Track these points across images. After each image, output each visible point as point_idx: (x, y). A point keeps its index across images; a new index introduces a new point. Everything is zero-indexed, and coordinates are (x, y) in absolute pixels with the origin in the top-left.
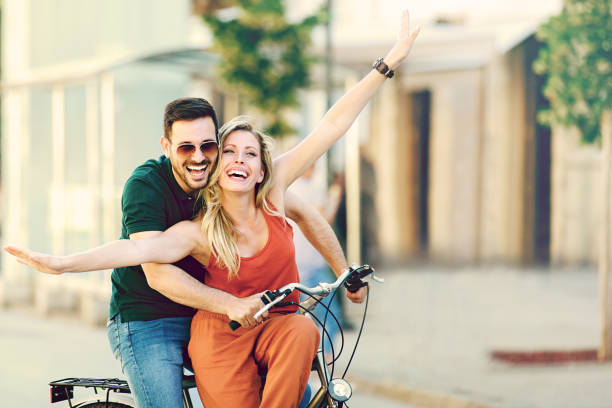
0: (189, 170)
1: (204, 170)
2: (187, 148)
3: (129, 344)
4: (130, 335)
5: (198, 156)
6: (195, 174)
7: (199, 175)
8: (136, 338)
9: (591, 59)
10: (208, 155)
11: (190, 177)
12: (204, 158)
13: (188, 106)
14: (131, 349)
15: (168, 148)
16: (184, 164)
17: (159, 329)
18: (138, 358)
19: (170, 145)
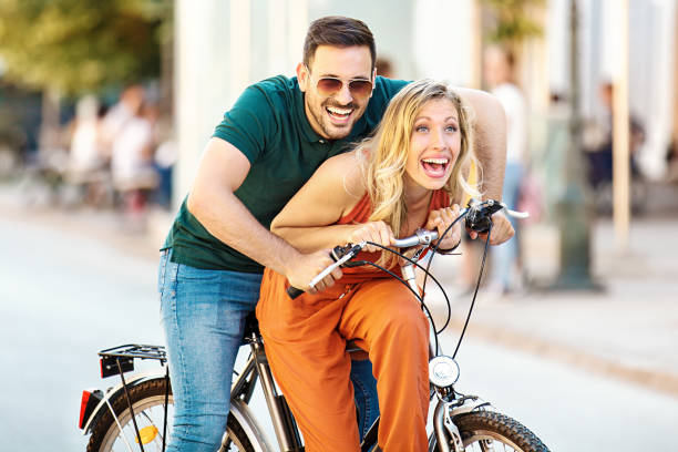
1: (348, 115)
4: (177, 282)
6: (336, 117)
8: (183, 288)
12: (351, 100)
14: (174, 302)
15: (306, 78)
16: (325, 104)
17: (215, 284)
18: (180, 316)
19: (309, 76)
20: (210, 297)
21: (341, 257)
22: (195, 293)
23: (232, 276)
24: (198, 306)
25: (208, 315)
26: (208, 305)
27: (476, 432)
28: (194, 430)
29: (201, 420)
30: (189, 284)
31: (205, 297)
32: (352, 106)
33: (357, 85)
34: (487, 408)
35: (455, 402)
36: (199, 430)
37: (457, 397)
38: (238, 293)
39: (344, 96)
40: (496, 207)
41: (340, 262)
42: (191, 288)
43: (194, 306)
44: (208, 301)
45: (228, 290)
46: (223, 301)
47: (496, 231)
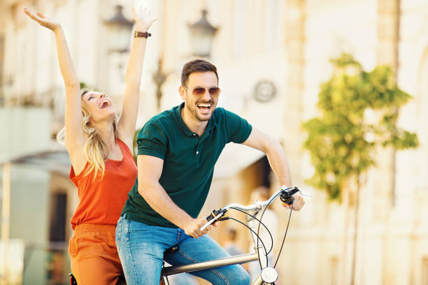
0: (199, 107)
1: (209, 108)
2: (199, 91)
3: (127, 239)
4: (129, 233)
5: (207, 96)
6: (203, 110)
8: (133, 236)
9: (336, 146)
10: (213, 96)
11: (199, 112)
12: (210, 98)
14: (128, 243)
15: (185, 93)
16: (197, 103)
17: (149, 233)
18: (132, 250)
19: (187, 91)
21: (216, 216)
22: (140, 238)
23: (158, 229)
24: (142, 244)
25: (147, 248)
26: (146, 244)
30: (136, 234)
31: (145, 240)
32: (211, 102)
33: (213, 90)
40: (296, 190)
41: (216, 218)
42: (136, 235)
43: (139, 244)
44: (147, 242)
45: (155, 237)
46: (154, 242)
47: (295, 203)
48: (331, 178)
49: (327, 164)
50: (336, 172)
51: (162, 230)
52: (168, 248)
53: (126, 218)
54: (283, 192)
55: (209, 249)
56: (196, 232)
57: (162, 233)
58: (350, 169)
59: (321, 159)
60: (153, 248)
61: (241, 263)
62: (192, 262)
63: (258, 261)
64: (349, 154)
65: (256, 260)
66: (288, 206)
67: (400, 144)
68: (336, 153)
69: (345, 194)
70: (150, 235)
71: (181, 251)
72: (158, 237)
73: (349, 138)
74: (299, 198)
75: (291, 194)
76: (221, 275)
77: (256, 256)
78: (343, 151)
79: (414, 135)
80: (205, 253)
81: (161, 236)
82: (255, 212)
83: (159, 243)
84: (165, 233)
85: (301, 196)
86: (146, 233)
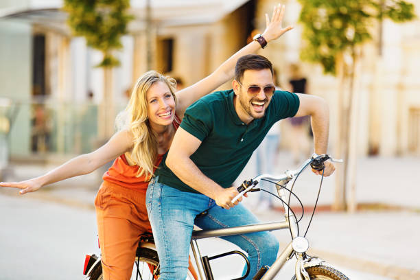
0: (253, 104)
1: (263, 105)
2: (254, 89)
3: (159, 204)
4: (161, 197)
6: (257, 108)
7: (259, 109)
8: (165, 201)
9: (331, 18)
10: (267, 95)
11: (253, 109)
12: (265, 97)
13: (257, 60)
14: (160, 208)
15: (239, 88)
16: (251, 101)
17: (182, 200)
18: (163, 216)
19: (241, 87)
20: (179, 207)
21: (247, 187)
22: (172, 204)
23: (190, 196)
24: (174, 211)
25: (179, 216)
27: (318, 276)
28: (171, 275)
29: (175, 270)
30: (168, 199)
31: (177, 207)
32: (265, 100)
33: (268, 89)
34: (323, 264)
35: (306, 260)
36: (174, 275)
37: (307, 257)
38: (193, 205)
39: (261, 95)
40: (327, 158)
41: (247, 189)
42: (169, 201)
43: (171, 210)
44: (179, 209)
45: (188, 203)
46: (186, 209)
47: (326, 170)
48: (324, 50)
49: (322, 38)
50: (331, 45)
51: (193, 197)
52: (198, 213)
53: (159, 182)
54: (314, 160)
55: (239, 214)
56: (228, 204)
57: (194, 199)
58: (345, 42)
59: (316, 31)
60: (184, 216)
61: (271, 230)
62: (222, 228)
63: (289, 230)
64: (344, 27)
65: (287, 228)
66: (318, 173)
67: (397, 16)
68: (331, 26)
69: (339, 68)
70: (182, 202)
71: (210, 215)
72: (190, 204)
73: (344, 10)
74: (330, 165)
75: (322, 161)
76: (250, 240)
77: (287, 224)
78: (338, 23)
79: (411, 6)
80: (234, 217)
81: (193, 202)
82: (286, 181)
83: (190, 210)
84: (197, 200)
85: (332, 163)
86: (178, 200)
